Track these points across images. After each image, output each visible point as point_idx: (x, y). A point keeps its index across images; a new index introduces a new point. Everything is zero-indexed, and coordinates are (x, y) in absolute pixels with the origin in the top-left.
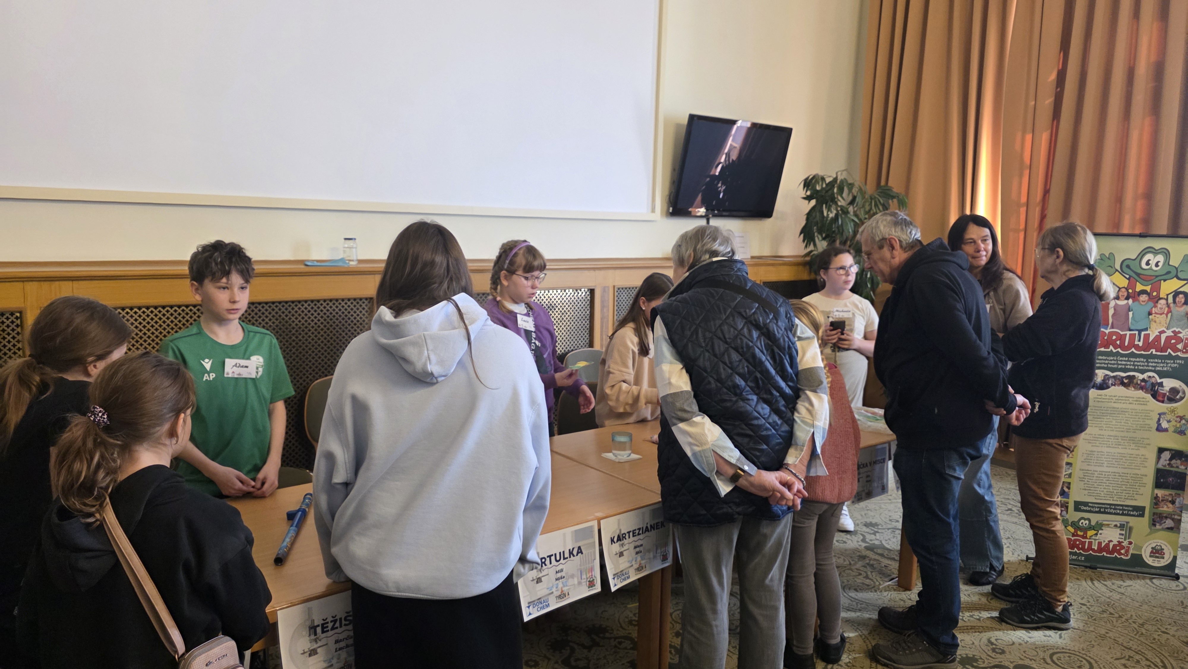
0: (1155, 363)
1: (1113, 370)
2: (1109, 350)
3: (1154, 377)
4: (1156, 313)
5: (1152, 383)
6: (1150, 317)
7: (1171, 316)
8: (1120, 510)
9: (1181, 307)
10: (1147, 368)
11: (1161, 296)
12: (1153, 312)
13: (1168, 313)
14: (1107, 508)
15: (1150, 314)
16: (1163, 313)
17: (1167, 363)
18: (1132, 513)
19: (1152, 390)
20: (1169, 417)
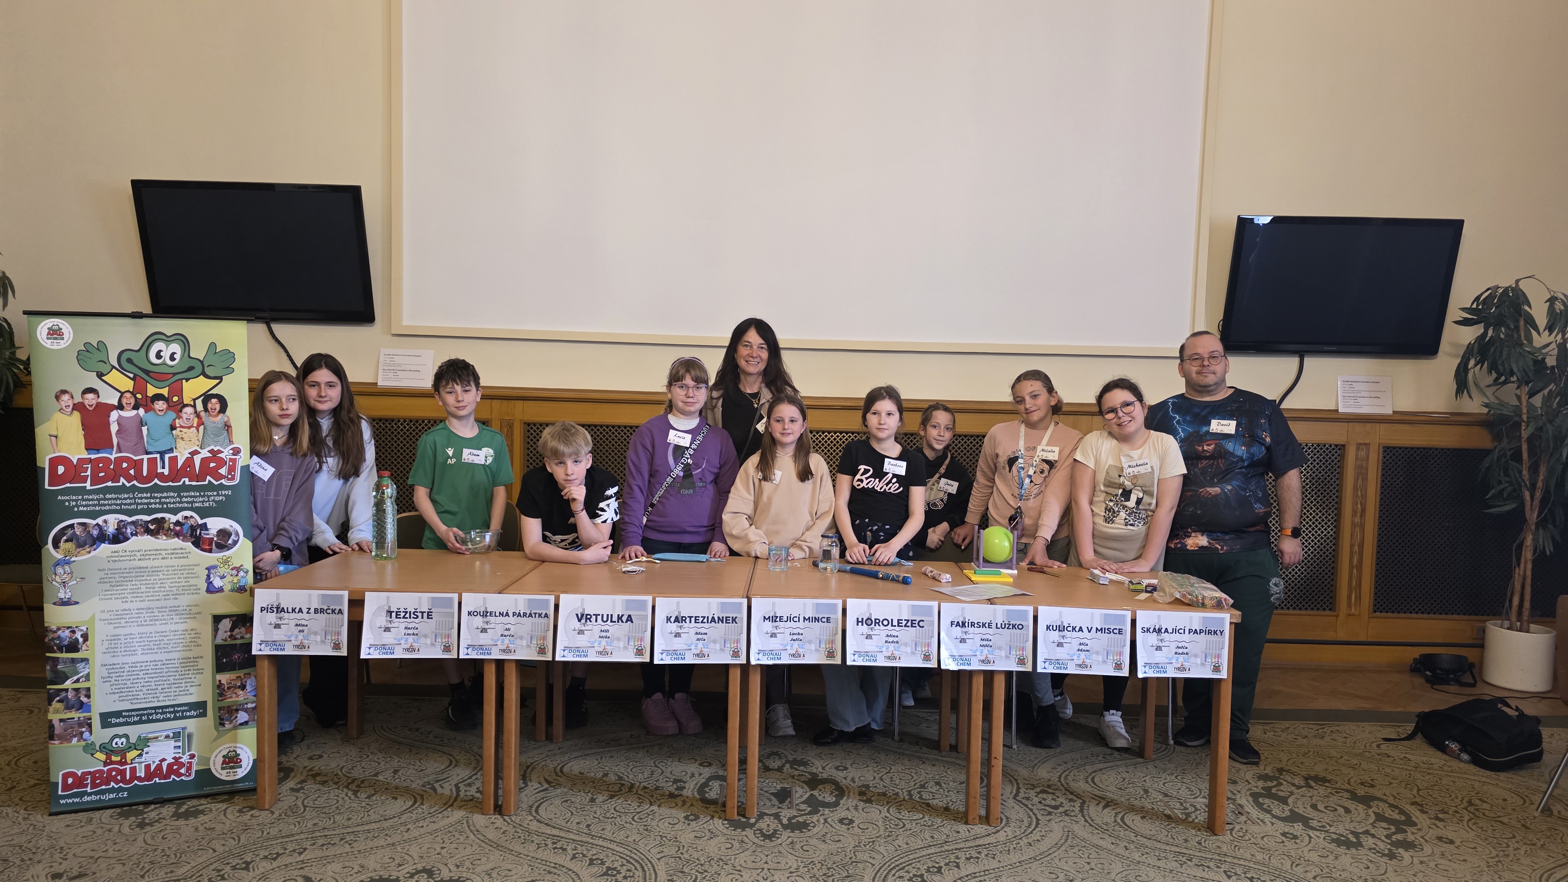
0: (191, 497)
1: (130, 513)
2: (120, 484)
3: (192, 517)
4: (181, 427)
5: (192, 526)
6: (174, 432)
8: (170, 712)
9: (217, 416)
10: (180, 505)
12: (178, 425)
13: (198, 425)
14: (151, 714)
15: (173, 428)
17: (209, 497)
18: (188, 714)
20: (222, 571)
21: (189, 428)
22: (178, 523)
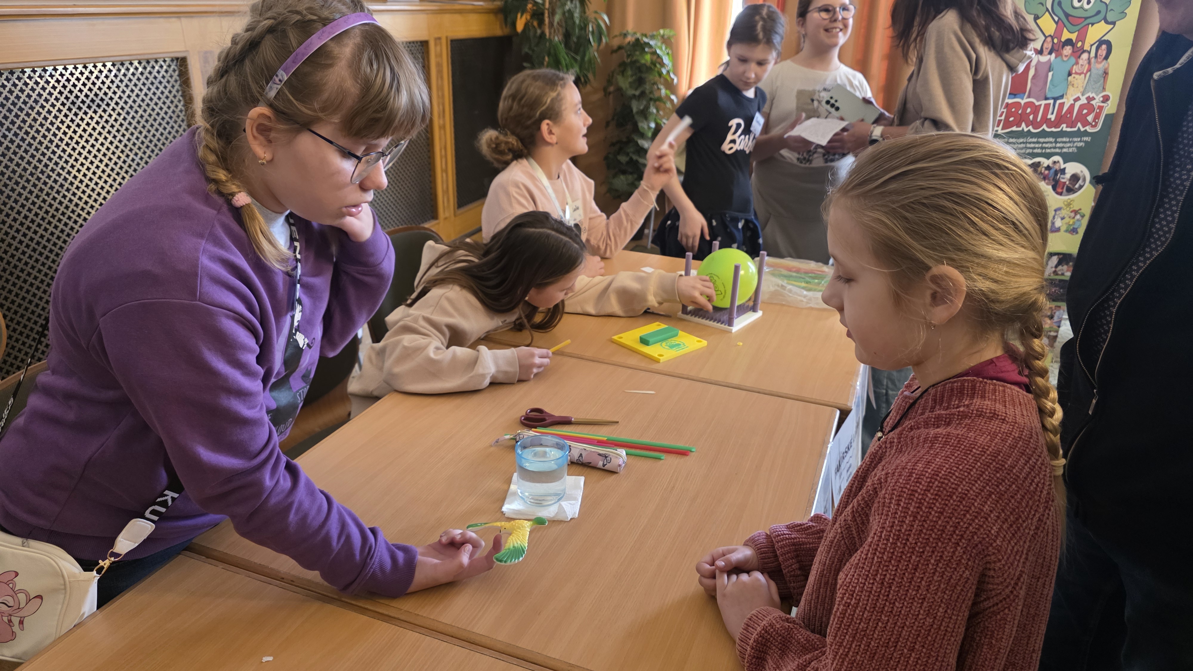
0: (1063, 142)
2: (1020, 129)
4: (1076, 73)
6: (1070, 78)
7: (1090, 75)
9: (1102, 63)
10: (1053, 150)
11: (1085, 49)
12: (1074, 72)
13: (1087, 72)
15: (1070, 74)
16: (1082, 73)
17: (1074, 142)
19: (1053, 179)
20: (1064, 212)
21: (1080, 74)
22: (1048, 168)
